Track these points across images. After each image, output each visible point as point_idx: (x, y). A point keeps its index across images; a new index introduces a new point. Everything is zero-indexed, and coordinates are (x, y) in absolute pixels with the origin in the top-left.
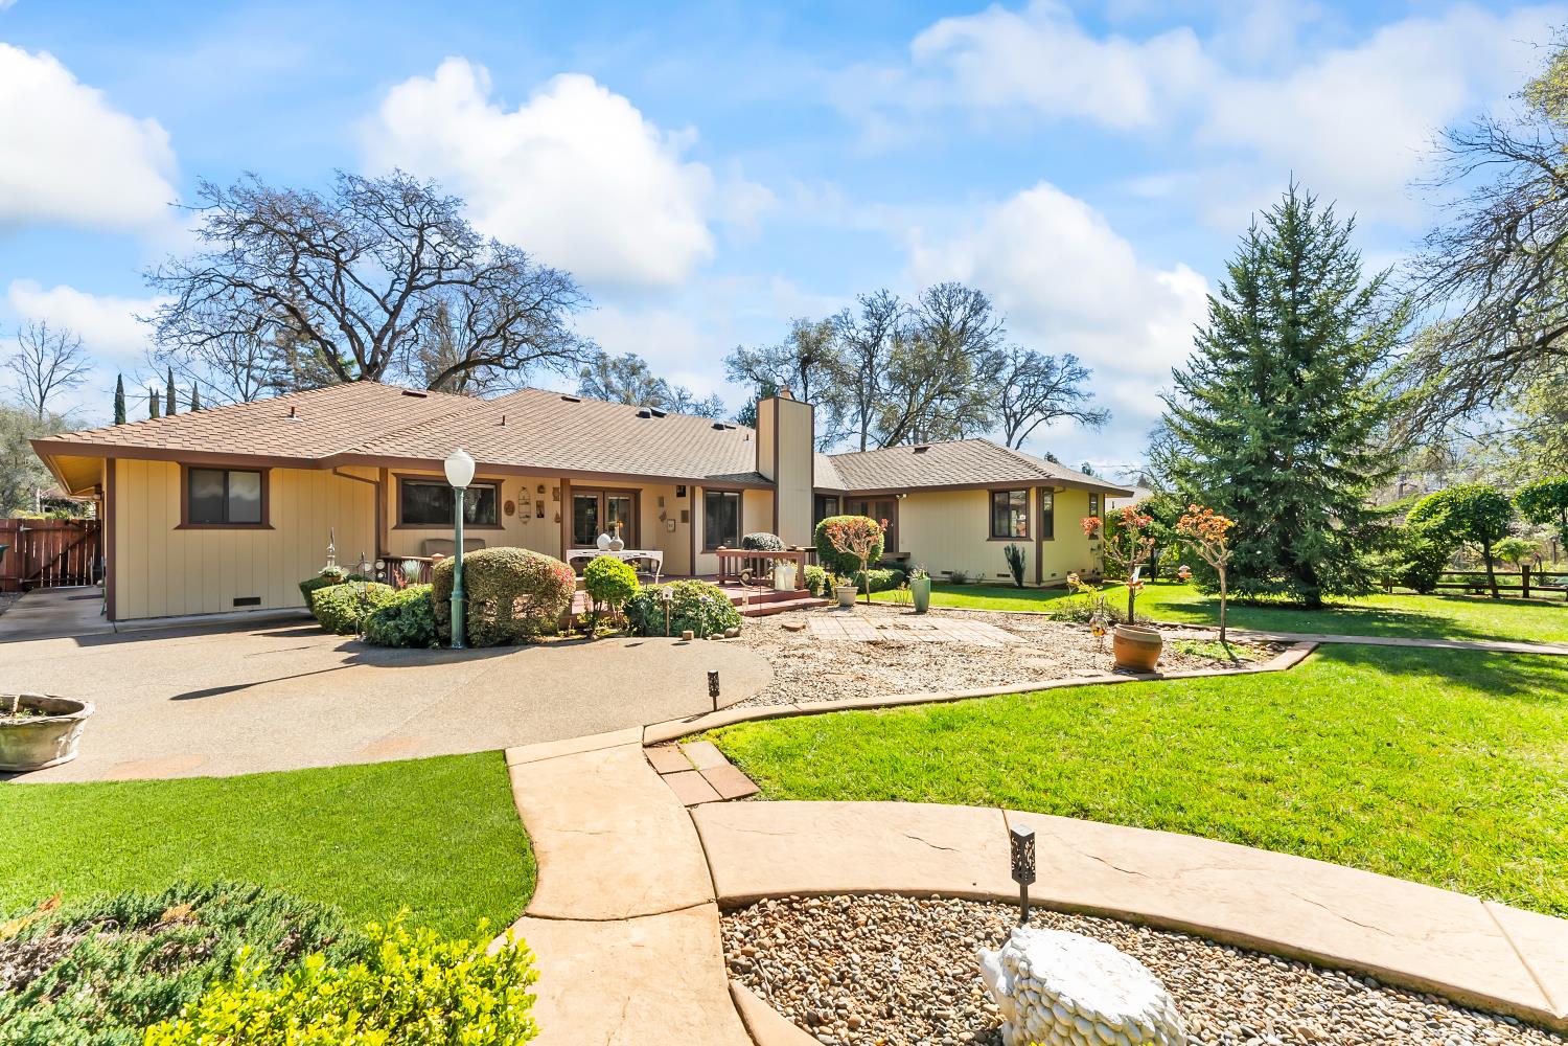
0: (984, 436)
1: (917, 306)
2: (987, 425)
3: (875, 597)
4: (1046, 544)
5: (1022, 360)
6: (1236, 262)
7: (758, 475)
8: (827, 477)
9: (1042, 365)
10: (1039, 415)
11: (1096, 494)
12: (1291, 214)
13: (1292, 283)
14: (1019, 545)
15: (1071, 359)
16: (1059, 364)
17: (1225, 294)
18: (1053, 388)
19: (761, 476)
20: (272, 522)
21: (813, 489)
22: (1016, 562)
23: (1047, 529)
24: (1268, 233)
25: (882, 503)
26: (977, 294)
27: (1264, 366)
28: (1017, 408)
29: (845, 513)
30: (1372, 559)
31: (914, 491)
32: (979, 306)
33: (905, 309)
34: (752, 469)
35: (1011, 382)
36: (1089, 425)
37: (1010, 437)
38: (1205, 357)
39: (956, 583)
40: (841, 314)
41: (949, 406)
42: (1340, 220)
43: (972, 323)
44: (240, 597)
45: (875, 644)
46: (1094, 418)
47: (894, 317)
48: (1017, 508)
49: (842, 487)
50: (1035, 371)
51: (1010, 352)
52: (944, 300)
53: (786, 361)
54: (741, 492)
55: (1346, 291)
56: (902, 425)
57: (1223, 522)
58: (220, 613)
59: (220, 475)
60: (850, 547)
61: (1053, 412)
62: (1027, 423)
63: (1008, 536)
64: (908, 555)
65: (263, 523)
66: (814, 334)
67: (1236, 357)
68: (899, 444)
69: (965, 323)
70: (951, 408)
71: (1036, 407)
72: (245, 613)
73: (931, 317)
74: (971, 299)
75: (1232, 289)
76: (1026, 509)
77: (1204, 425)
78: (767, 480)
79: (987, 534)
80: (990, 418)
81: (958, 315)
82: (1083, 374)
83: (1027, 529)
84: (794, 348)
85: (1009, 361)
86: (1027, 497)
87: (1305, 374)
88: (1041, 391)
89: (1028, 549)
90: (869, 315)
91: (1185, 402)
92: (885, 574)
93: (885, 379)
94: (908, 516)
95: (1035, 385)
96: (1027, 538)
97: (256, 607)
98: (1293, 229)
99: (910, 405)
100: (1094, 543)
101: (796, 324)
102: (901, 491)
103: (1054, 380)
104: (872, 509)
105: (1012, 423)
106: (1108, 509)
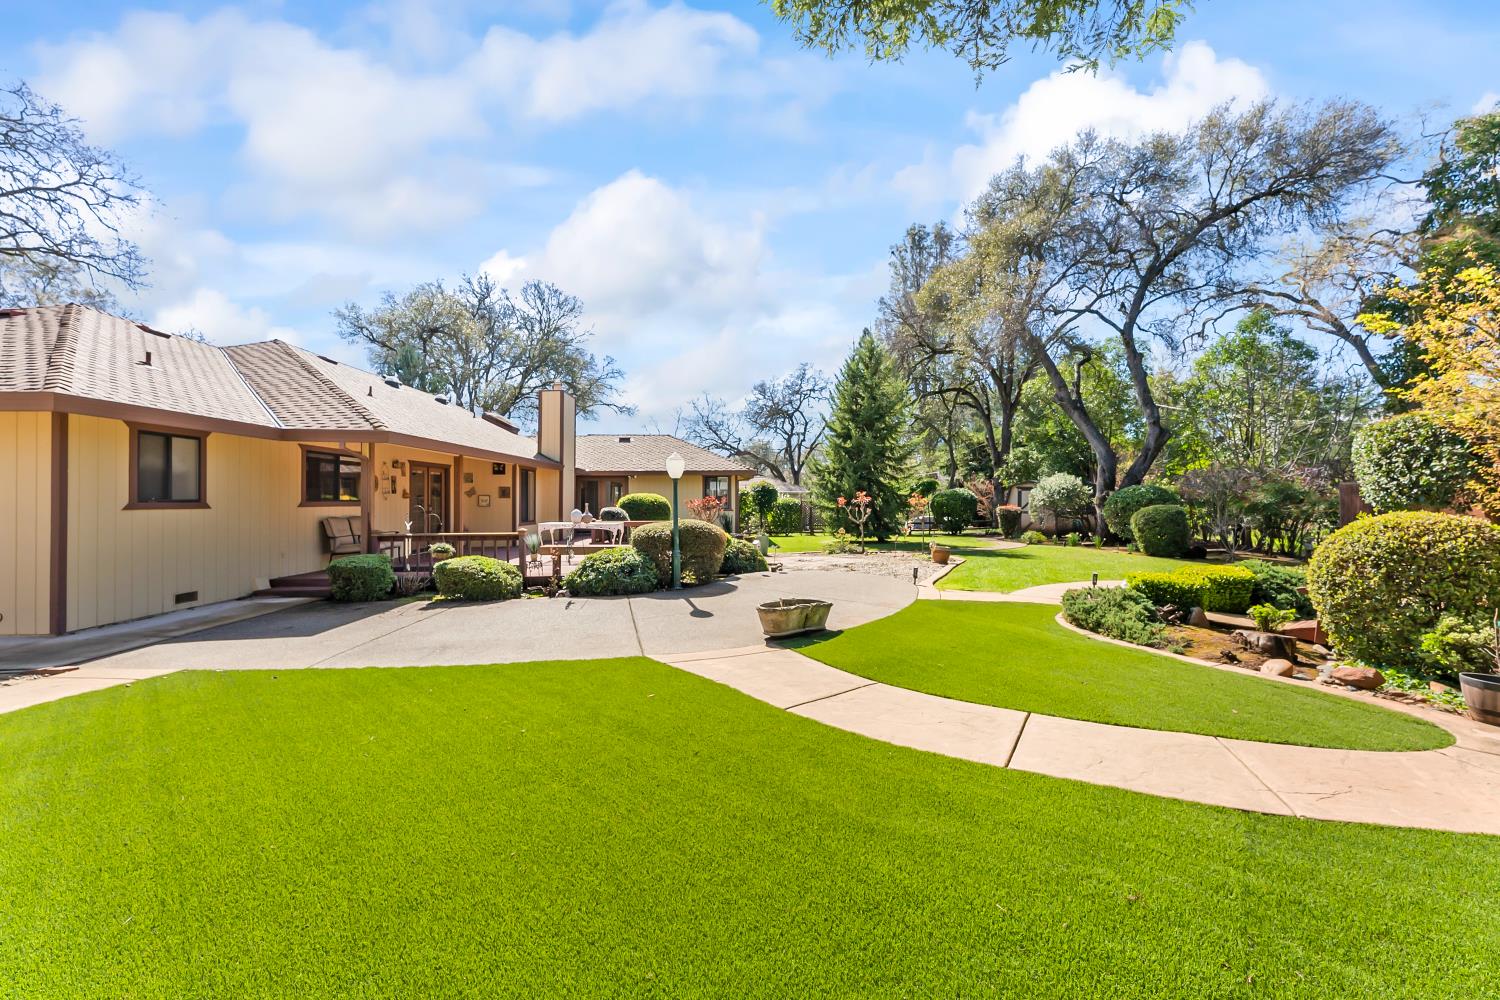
7: (543, 456)
19: (546, 457)
20: (209, 501)
22: (727, 525)
25: (613, 481)
34: (536, 451)
44: (180, 592)
54: (534, 470)
58: (163, 614)
59: (160, 441)
65: (199, 501)
72: (185, 614)
78: (554, 461)
89: (732, 516)
96: (729, 509)
97: (193, 604)
102: (633, 473)
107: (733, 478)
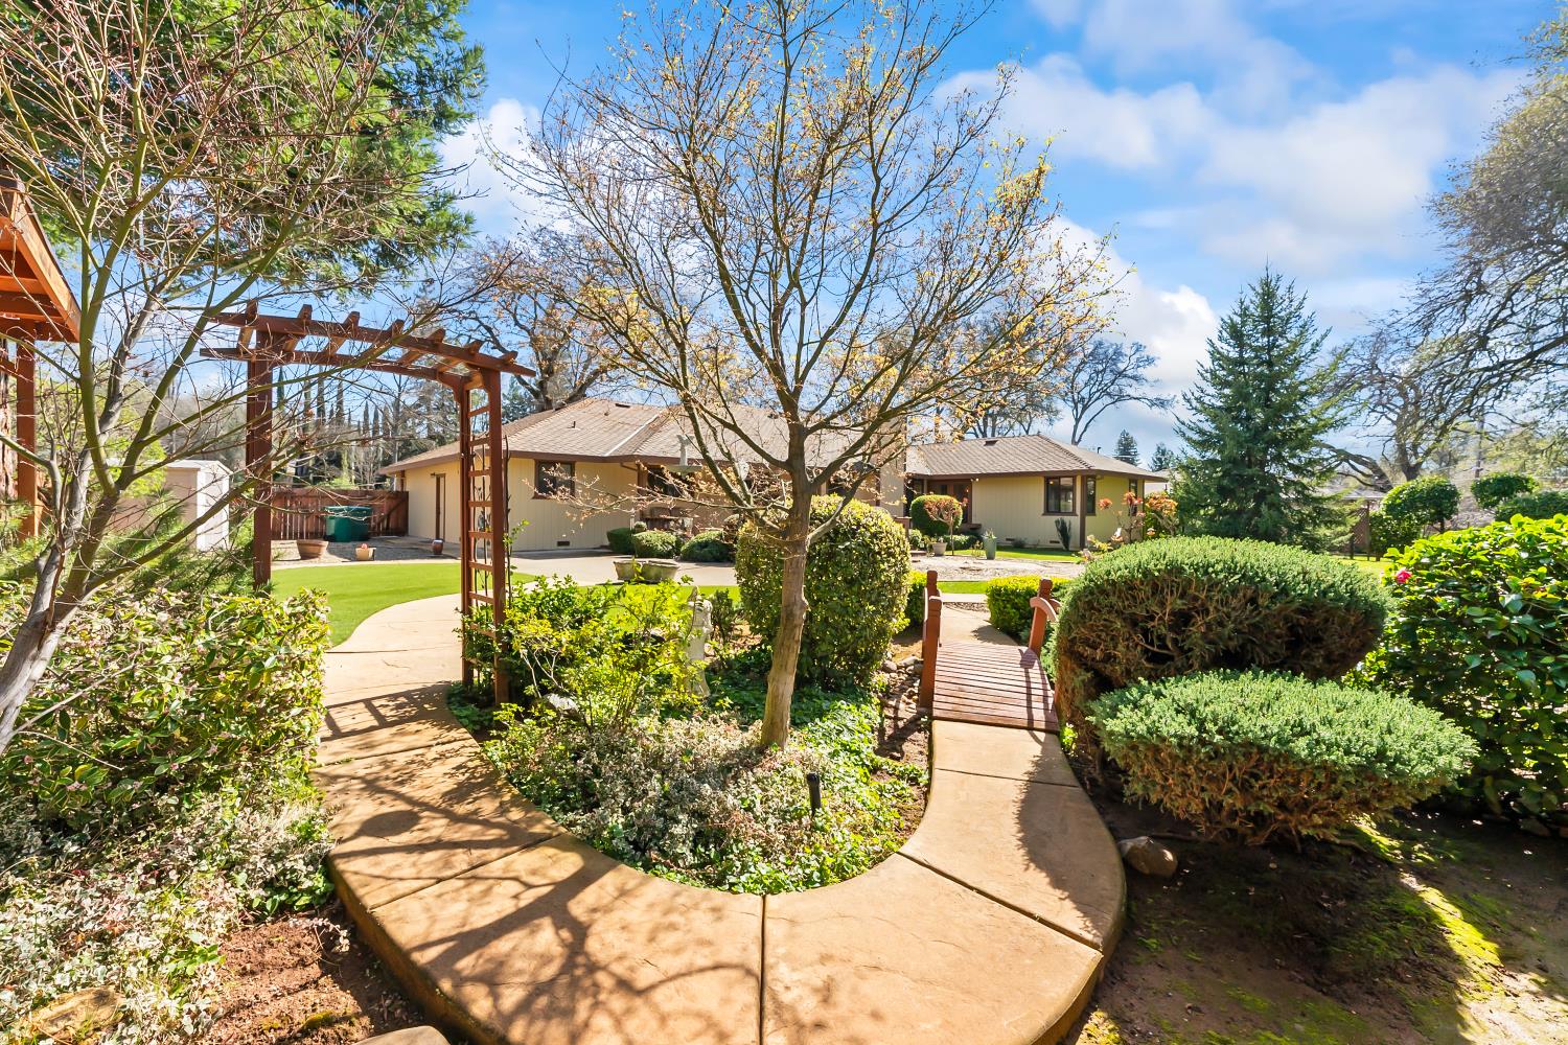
3: (957, 552)
4: (1088, 519)
5: (1089, 349)
8: (916, 464)
9: (1111, 351)
10: (1107, 400)
11: (1136, 480)
12: (1266, 285)
14: (1067, 519)
15: (1139, 348)
16: (1127, 351)
17: (1221, 339)
18: (1121, 374)
20: (577, 496)
21: (906, 474)
22: (1064, 530)
23: (1090, 507)
24: (1251, 296)
25: (959, 485)
28: (1085, 393)
31: (986, 477)
35: (1079, 369)
37: (1078, 420)
39: (1015, 546)
42: (1298, 293)
44: (560, 541)
45: (964, 568)
48: (1066, 490)
49: (928, 472)
50: (1103, 358)
55: (1301, 344)
58: (552, 550)
59: (551, 465)
60: (942, 516)
61: (1121, 397)
62: (1095, 408)
63: (1058, 511)
64: (979, 526)
65: (572, 496)
67: (1228, 385)
71: (1104, 392)
72: (564, 550)
75: (1224, 334)
76: (1073, 491)
79: (1042, 509)
80: (1059, 405)
82: (1150, 361)
83: (1074, 509)
85: (1077, 349)
86: (1074, 481)
88: (1109, 377)
89: (1074, 522)
92: (962, 538)
94: (980, 496)
95: (1103, 371)
96: (1073, 513)
97: (568, 547)
102: (975, 476)
103: (1121, 366)
104: (950, 489)
105: (1080, 406)
106: (1146, 493)
107: (1079, 478)
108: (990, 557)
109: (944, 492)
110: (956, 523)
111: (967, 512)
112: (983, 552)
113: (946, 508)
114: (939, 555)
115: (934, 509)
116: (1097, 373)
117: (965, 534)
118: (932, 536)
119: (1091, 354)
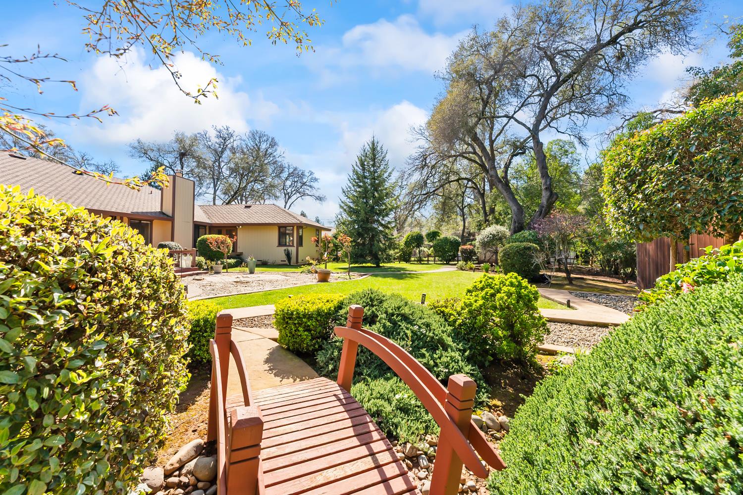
0: (275, 202)
1: (244, 138)
2: (276, 197)
3: (229, 270)
4: (300, 248)
5: (291, 170)
6: (359, 155)
7: (162, 213)
8: (201, 217)
9: (300, 173)
10: (298, 195)
11: (318, 230)
12: (373, 144)
13: (373, 166)
14: (290, 248)
15: (312, 173)
16: (307, 174)
17: (357, 165)
18: (304, 184)
19: (164, 214)
21: (194, 222)
22: (288, 255)
23: (300, 243)
24: (368, 148)
25: (230, 230)
26: (273, 139)
27: (366, 191)
28: (289, 190)
29: (210, 234)
30: (391, 252)
31: (246, 226)
32: (273, 144)
33: (238, 138)
34: (159, 210)
35: (287, 179)
36: (318, 201)
37: (286, 203)
38: (350, 185)
39: (264, 264)
40: (203, 133)
41: (257, 186)
42: (384, 149)
43: (270, 151)
45: (237, 282)
46: (320, 199)
47: (232, 140)
48: (289, 234)
49: (208, 221)
50: (297, 175)
51: (287, 166)
52: (257, 138)
53: (170, 152)
54: (151, 221)
55: (386, 172)
56: (236, 193)
57: (350, 239)
60: (219, 248)
61: (304, 194)
62: (294, 198)
63: (285, 245)
64: (241, 253)
66: (188, 142)
67: (360, 187)
68: (233, 203)
69: (267, 150)
70: (259, 187)
71: (297, 191)
73: (251, 144)
74: (270, 139)
75: (358, 164)
76: (292, 235)
77: (350, 207)
78: (168, 216)
79: (277, 244)
80: (278, 194)
81: (264, 146)
82: (316, 180)
83: (293, 243)
84: (176, 146)
85: (286, 170)
86: (293, 230)
87: (376, 194)
88: (299, 185)
89: (293, 250)
90: (219, 136)
91: (344, 199)
92: (232, 261)
93: (227, 170)
94: (241, 236)
95: (297, 181)
96: (293, 246)
98: (374, 149)
99: (240, 184)
100: (317, 248)
101: (177, 135)
102: (239, 225)
103: (305, 180)
104: (225, 231)
105: (287, 197)
106: (323, 236)
107: (295, 228)
108: (252, 272)
109: (220, 233)
110: (229, 252)
111: (235, 245)
112: (247, 270)
113: (222, 243)
114: (217, 273)
115: (214, 243)
116: (295, 182)
117: (234, 258)
118: (212, 260)
119: (292, 173)
